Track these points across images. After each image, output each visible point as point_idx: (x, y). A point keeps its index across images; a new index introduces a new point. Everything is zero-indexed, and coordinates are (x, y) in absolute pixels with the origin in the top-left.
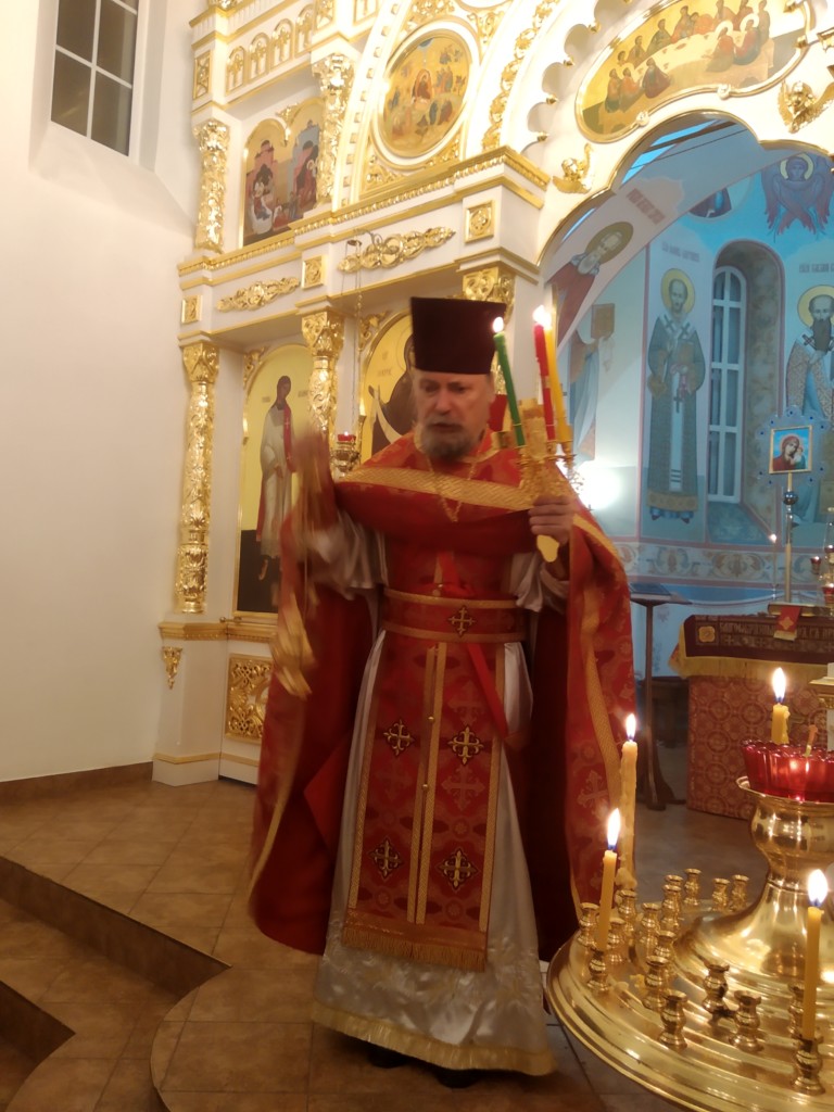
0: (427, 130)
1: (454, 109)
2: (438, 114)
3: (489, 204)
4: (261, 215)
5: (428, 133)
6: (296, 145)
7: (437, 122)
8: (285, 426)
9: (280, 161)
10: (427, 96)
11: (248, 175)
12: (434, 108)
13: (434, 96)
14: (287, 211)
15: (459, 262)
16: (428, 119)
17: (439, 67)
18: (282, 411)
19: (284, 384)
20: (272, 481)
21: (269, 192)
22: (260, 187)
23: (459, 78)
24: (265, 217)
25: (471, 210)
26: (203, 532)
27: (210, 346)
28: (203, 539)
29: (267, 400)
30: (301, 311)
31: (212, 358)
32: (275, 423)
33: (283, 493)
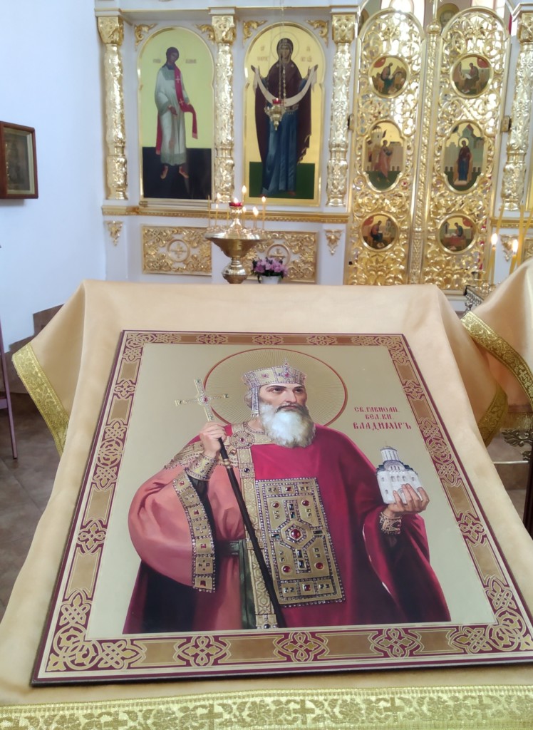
8: (176, 81)
15: (331, 7)
18: (173, 71)
19: (172, 53)
20: (167, 118)
26: (123, 147)
27: (121, 20)
28: (123, 152)
29: (158, 61)
30: (213, 12)
31: (122, 28)
32: (167, 77)
33: (177, 125)
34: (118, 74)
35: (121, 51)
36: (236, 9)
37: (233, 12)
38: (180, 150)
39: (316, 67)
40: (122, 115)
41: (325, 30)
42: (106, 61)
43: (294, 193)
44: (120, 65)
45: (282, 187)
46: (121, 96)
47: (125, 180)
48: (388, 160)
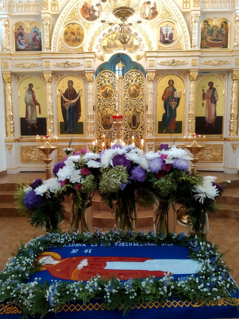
0: (75, 42)
1: (81, 40)
2: (77, 40)
3: (91, 61)
4: (21, 44)
5: (75, 43)
6: (31, 31)
7: (77, 41)
8: (32, 95)
9: (26, 33)
10: (75, 35)
11: (15, 33)
12: (76, 38)
13: (76, 36)
14: (30, 46)
15: (85, 71)
16: (75, 40)
17: (77, 30)
18: (31, 91)
19: (31, 86)
20: (29, 108)
21: (23, 39)
22: (20, 37)
23: (82, 34)
24: (23, 45)
25: (87, 61)
26: (13, 118)
27: (11, 74)
28: (13, 120)
29: (26, 88)
30: (44, 72)
31: (12, 77)
32: (29, 94)
33: (33, 110)
34: (10, 92)
35: (11, 85)
36: (52, 71)
37: (51, 72)
38: (34, 118)
39: (82, 90)
40: (12, 107)
41: (84, 78)
42: (6, 89)
43: (76, 132)
44: (11, 90)
45: (72, 130)
46: (11, 100)
47: (14, 130)
48: (109, 120)
